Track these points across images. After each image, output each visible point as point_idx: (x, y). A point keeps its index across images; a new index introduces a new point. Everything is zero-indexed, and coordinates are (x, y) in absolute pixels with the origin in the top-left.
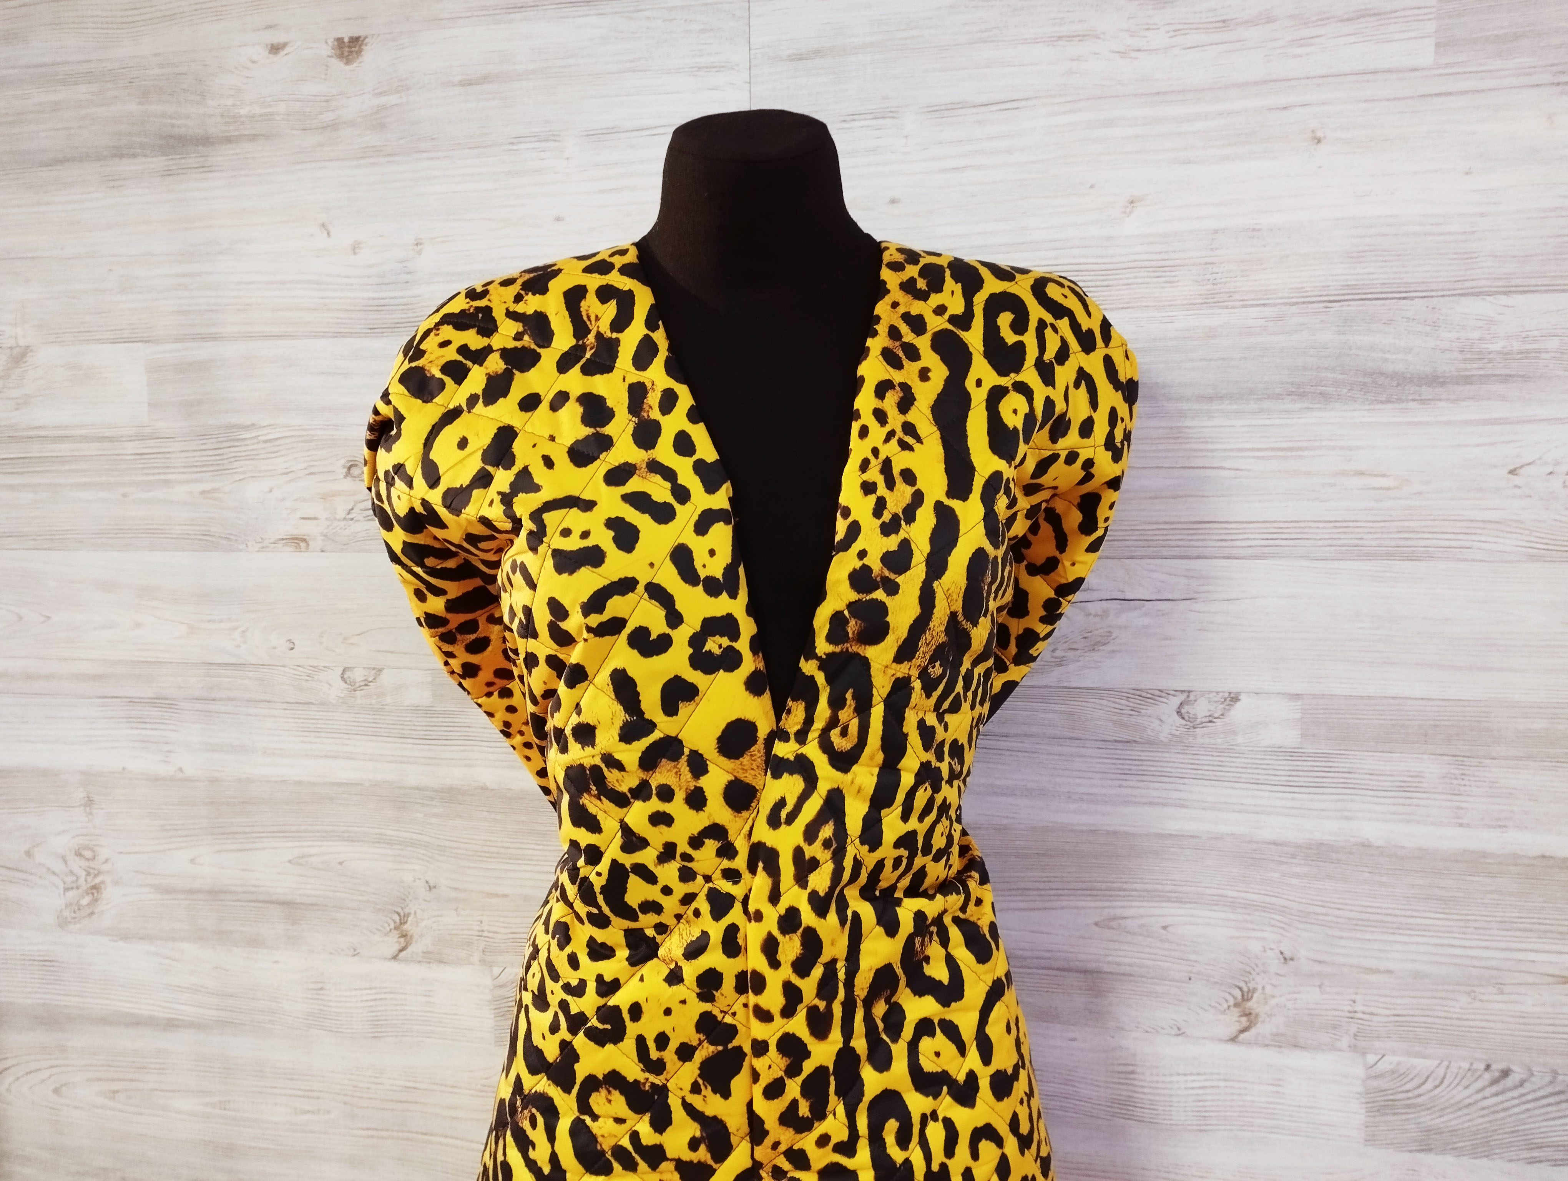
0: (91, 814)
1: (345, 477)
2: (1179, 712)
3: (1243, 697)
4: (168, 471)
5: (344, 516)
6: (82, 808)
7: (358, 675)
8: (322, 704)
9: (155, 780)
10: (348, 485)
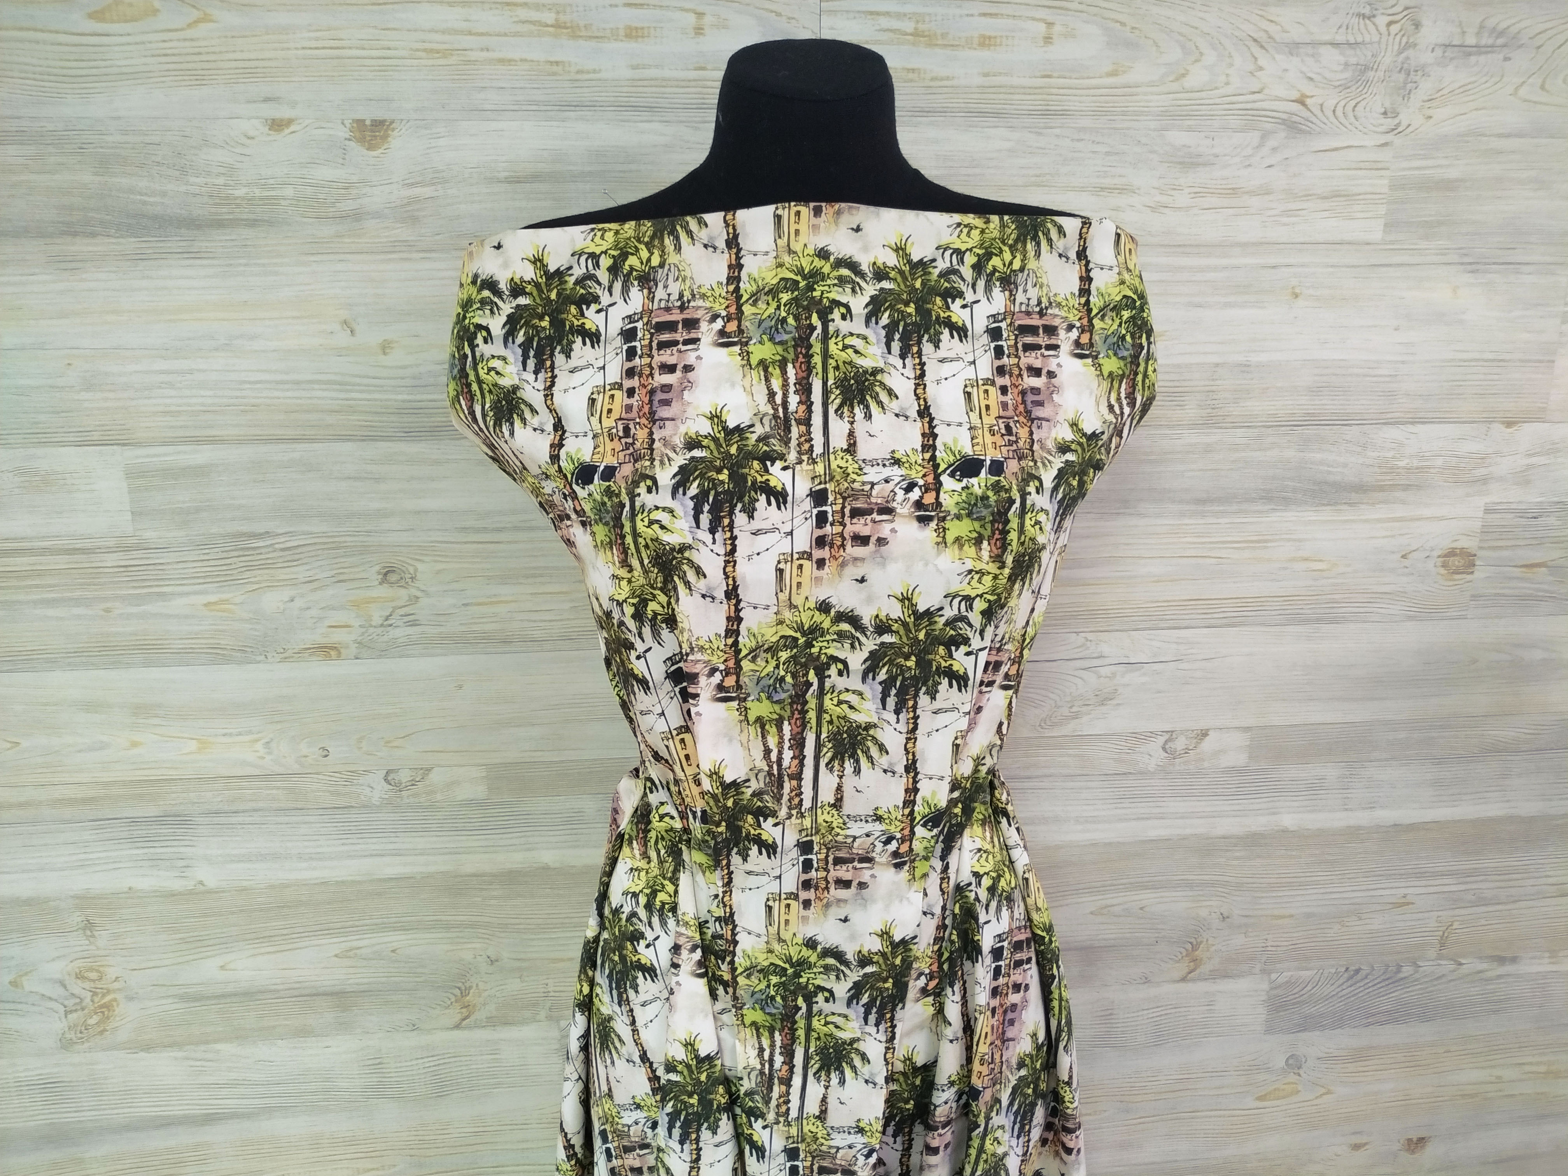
0: (93, 936)
1: (380, 584)
2: (1164, 749)
3: (1210, 733)
4: (162, 583)
5: (380, 622)
6: (81, 932)
7: (404, 776)
8: (364, 806)
9: (172, 895)
10: (384, 591)
